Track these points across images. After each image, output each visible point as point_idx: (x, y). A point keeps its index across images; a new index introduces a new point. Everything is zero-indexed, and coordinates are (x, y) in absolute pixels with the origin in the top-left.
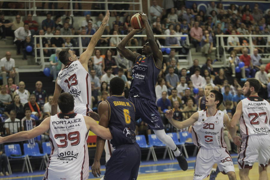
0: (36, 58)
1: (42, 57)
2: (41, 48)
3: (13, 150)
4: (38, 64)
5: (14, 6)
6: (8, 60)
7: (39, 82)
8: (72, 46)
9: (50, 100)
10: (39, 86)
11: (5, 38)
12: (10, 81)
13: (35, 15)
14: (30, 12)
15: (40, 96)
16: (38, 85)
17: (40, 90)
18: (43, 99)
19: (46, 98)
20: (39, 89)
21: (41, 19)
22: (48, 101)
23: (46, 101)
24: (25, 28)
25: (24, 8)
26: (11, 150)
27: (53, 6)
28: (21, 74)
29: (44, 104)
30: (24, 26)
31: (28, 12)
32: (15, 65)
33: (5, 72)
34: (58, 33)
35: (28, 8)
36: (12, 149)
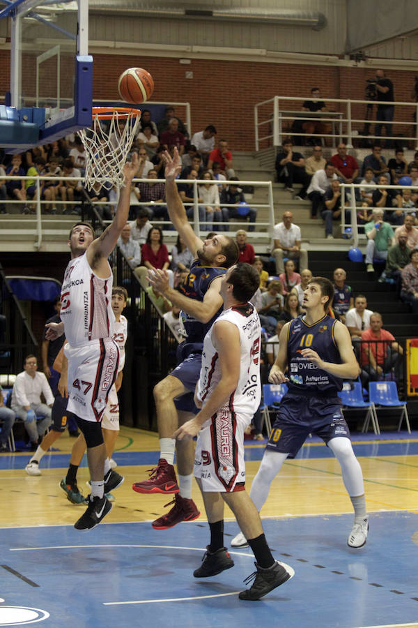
0: (343, 225)
1: (355, 225)
2: (353, 208)
3: (279, 394)
4: (346, 237)
5: (312, 129)
6: (288, 226)
7: (340, 270)
8: (413, 206)
9: (358, 305)
10: (339, 277)
11: (291, 187)
12: (289, 266)
13: (349, 146)
14: (341, 141)
15: (342, 296)
16: (337, 274)
17: (341, 285)
18: (347, 301)
19: (352, 299)
20: (339, 282)
21: (362, 155)
22: (355, 307)
23: (352, 306)
24: (326, 172)
25: (331, 133)
26: (274, 394)
27: (384, 130)
28: (311, 254)
29: (347, 310)
30: (326, 168)
31: (337, 139)
32: (302, 237)
33: (279, 250)
34: (383, 181)
35: (337, 133)
36: (276, 392)
